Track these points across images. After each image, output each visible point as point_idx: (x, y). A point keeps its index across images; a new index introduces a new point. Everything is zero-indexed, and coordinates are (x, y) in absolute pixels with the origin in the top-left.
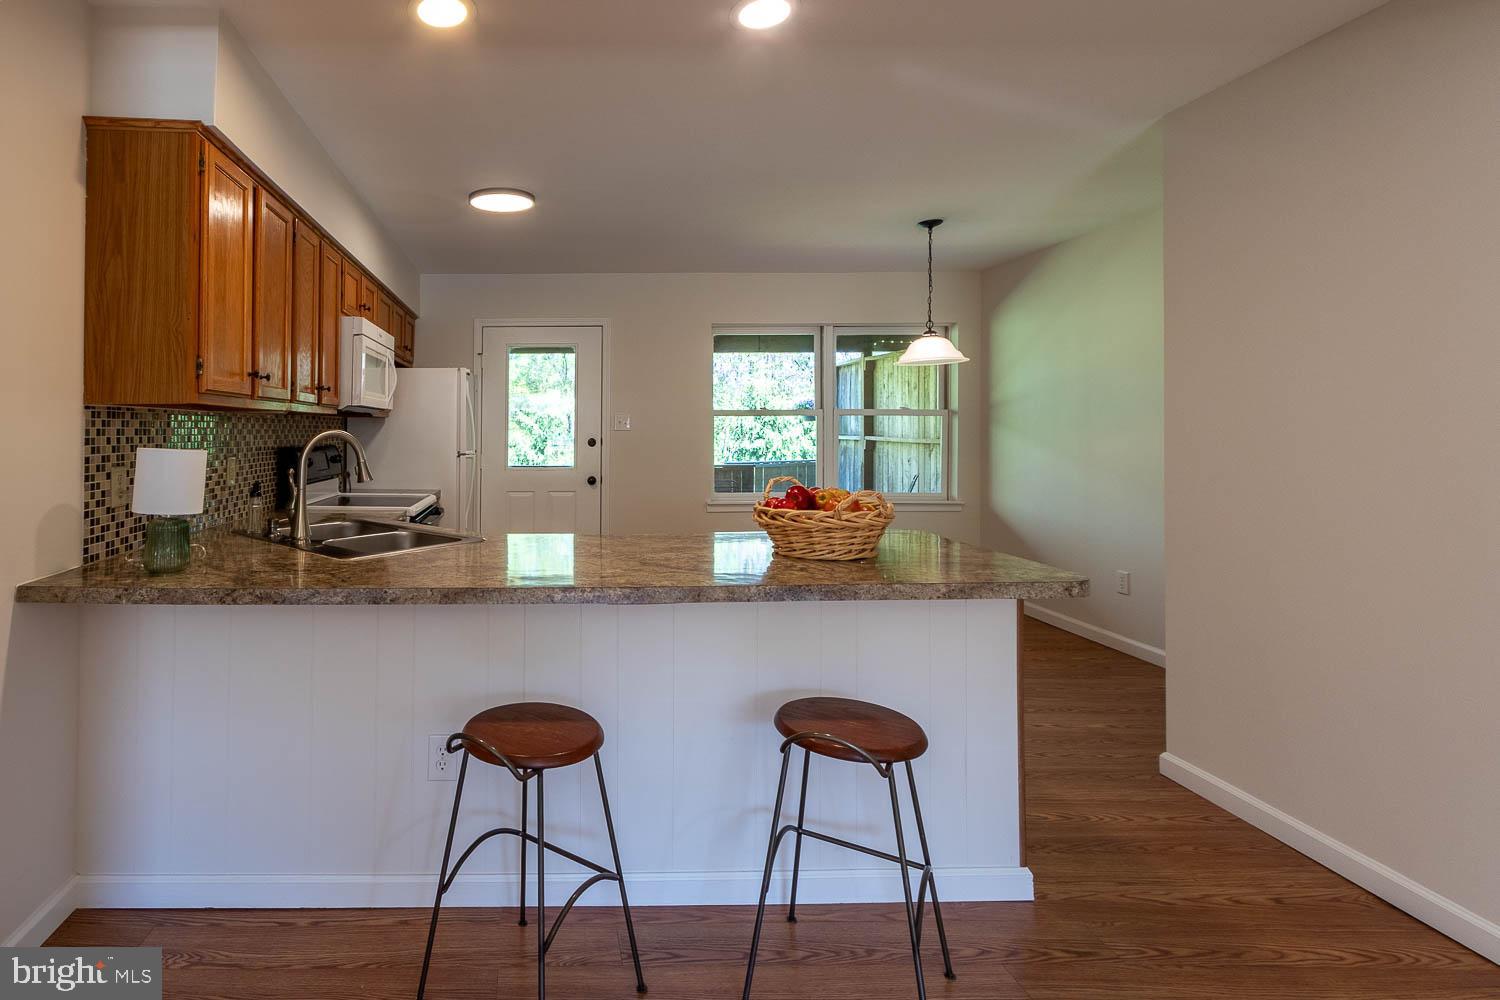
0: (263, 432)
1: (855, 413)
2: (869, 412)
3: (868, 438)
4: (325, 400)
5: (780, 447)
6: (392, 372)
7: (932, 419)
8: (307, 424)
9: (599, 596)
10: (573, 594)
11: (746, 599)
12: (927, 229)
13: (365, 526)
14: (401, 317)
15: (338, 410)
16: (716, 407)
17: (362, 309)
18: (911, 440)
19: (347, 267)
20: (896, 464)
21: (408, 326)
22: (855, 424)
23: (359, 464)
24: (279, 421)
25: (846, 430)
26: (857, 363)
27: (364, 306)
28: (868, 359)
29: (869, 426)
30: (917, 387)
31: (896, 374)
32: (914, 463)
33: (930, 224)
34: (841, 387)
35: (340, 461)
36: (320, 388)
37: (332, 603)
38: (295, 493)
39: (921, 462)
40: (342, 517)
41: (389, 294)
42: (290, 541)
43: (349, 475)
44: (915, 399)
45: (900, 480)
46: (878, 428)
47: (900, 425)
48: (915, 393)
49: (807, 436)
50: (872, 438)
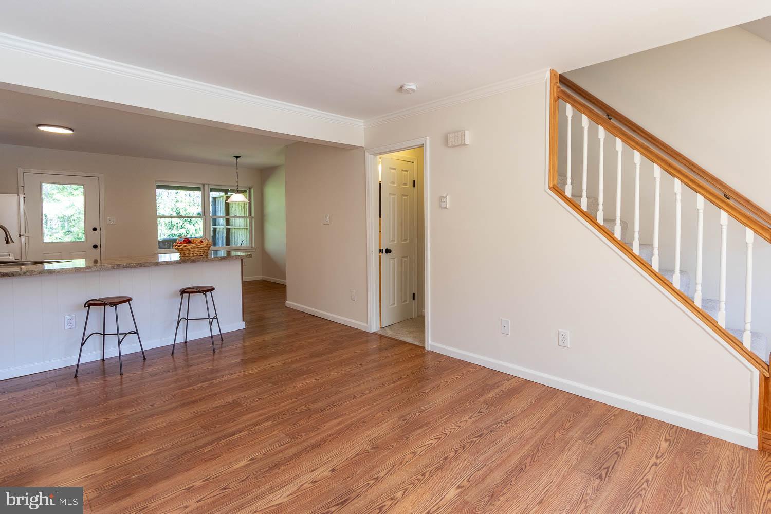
1: (222, 217)
2: (228, 217)
3: (227, 227)
5: (194, 232)
7: (247, 220)
16: (158, 215)
18: (242, 228)
20: (237, 236)
22: (222, 221)
25: (219, 224)
26: (222, 197)
28: (226, 195)
29: (228, 222)
32: (243, 236)
33: (237, 157)
34: (217, 206)
45: (238, 242)
46: (231, 223)
47: (238, 222)
50: (229, 227)
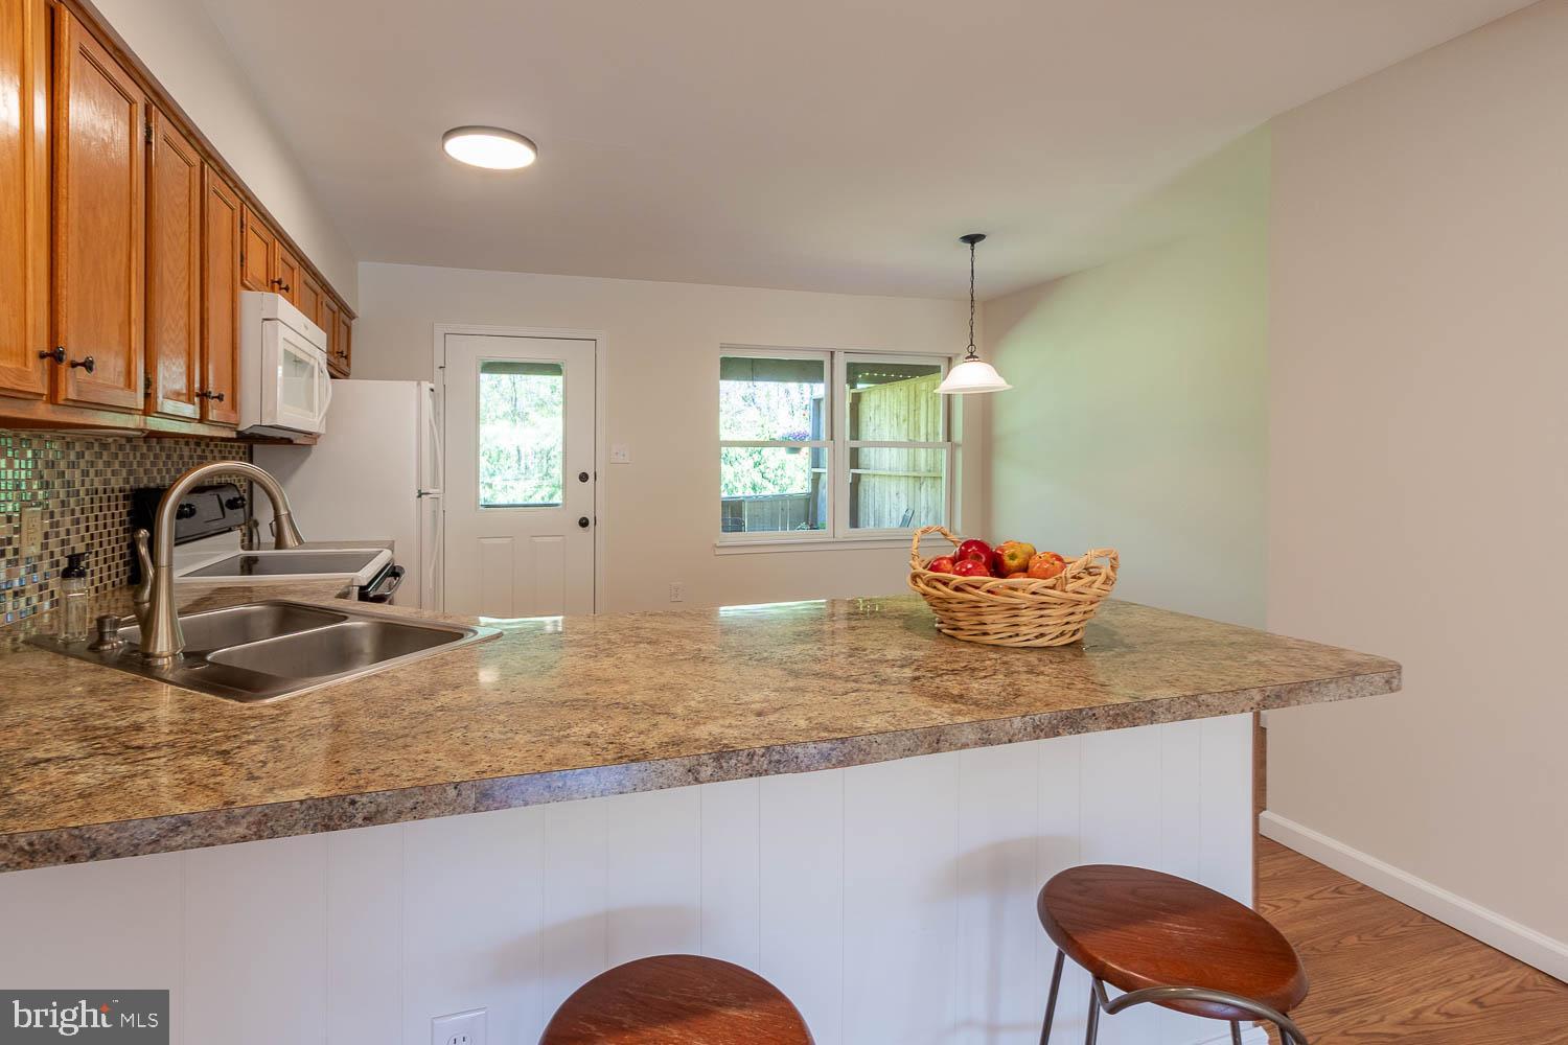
0: (100, 465)
1: (844, 444)
2: (855, 444)
3: (853, 471)
4: (213, 415)
5: (732, 480)
6: (322, 382)
7: (922, 452)
8: (186, 453)
9: (779, 762)
10: (733, 761)
11: (1006, 739)
12: (970, 245)
13: (289, 615)
14: (334, 312)
15: (239, 433)
16: (721, 437)
17: (275, 285)
18: (901, 473)
19: (251, 220)
20: (883, 497)
21: (343, 326)
23: (277, 517)
24: (134, 448)
27: (279, 282)
28: (853, 391)
29: (855, 458)
30: (906, 420)
31: (883, 407)
32: (903, 496)
33: (972, 239)
35: (243, 506)
36: (204, 395)
37: (224, 842)
38: (151, 573)
39: (911, 494)
40: (245, 594)
41: (315, 275)
42: (139, 661)
43: (256, 524)
44: (904, 432)
45: (887, 513)
46: (863, 459)
47: (888, 457)
48: (905, 426)
49: (757, 469)
50: (858, 471)
